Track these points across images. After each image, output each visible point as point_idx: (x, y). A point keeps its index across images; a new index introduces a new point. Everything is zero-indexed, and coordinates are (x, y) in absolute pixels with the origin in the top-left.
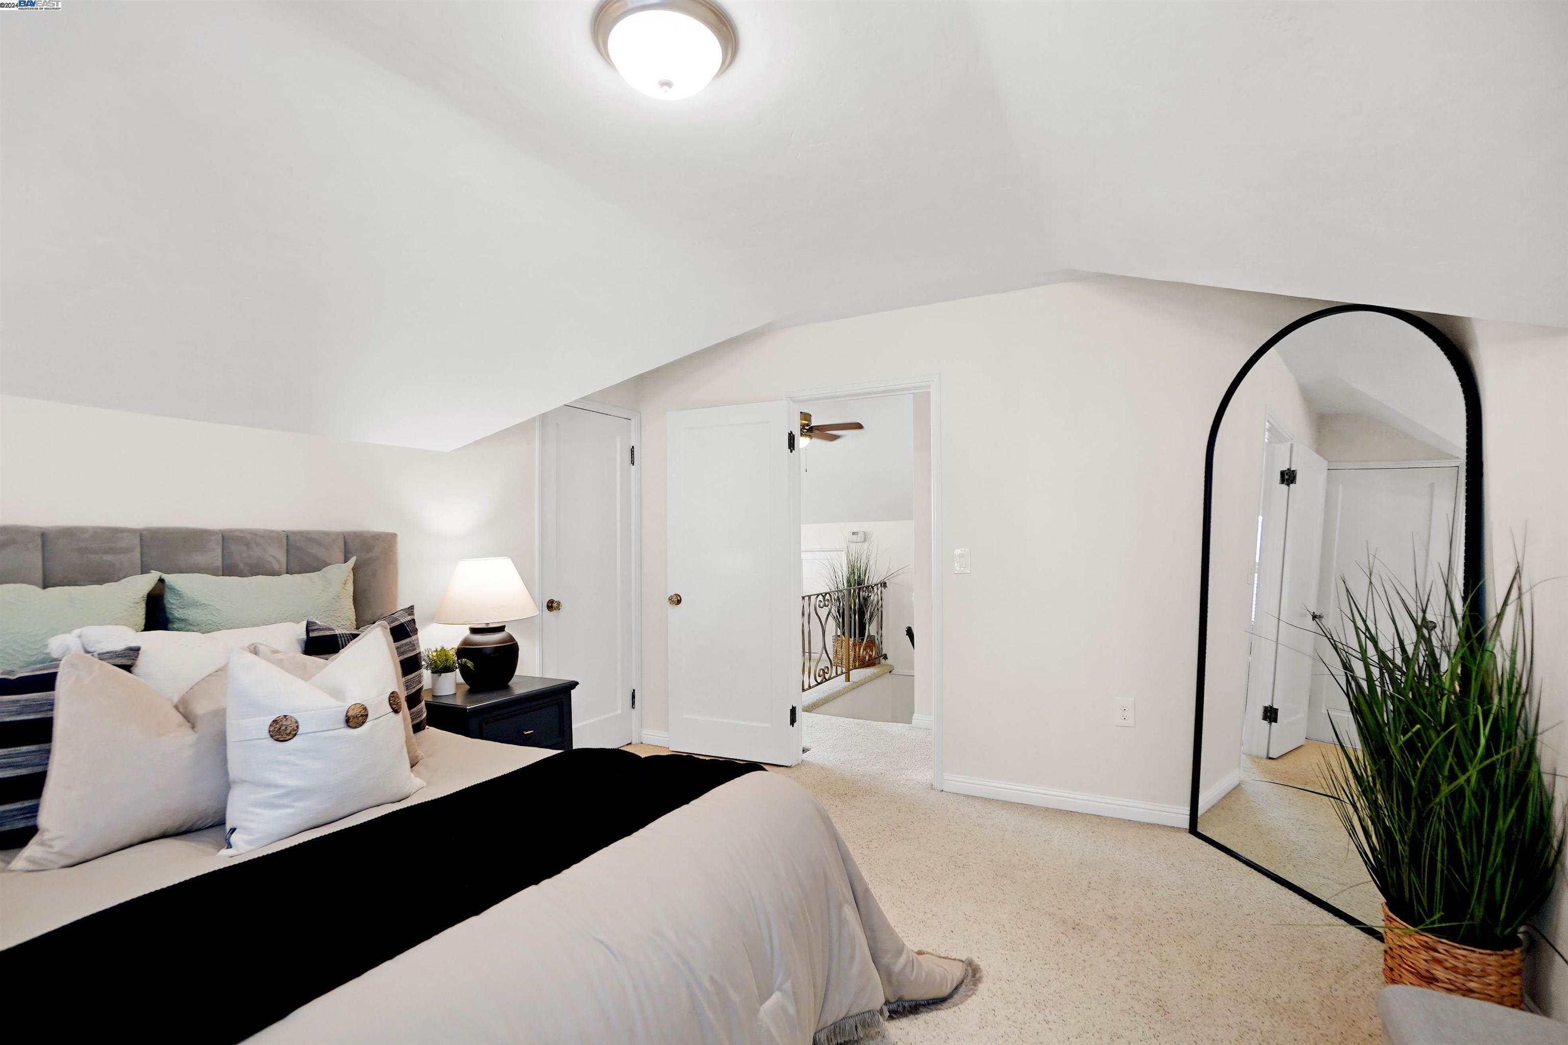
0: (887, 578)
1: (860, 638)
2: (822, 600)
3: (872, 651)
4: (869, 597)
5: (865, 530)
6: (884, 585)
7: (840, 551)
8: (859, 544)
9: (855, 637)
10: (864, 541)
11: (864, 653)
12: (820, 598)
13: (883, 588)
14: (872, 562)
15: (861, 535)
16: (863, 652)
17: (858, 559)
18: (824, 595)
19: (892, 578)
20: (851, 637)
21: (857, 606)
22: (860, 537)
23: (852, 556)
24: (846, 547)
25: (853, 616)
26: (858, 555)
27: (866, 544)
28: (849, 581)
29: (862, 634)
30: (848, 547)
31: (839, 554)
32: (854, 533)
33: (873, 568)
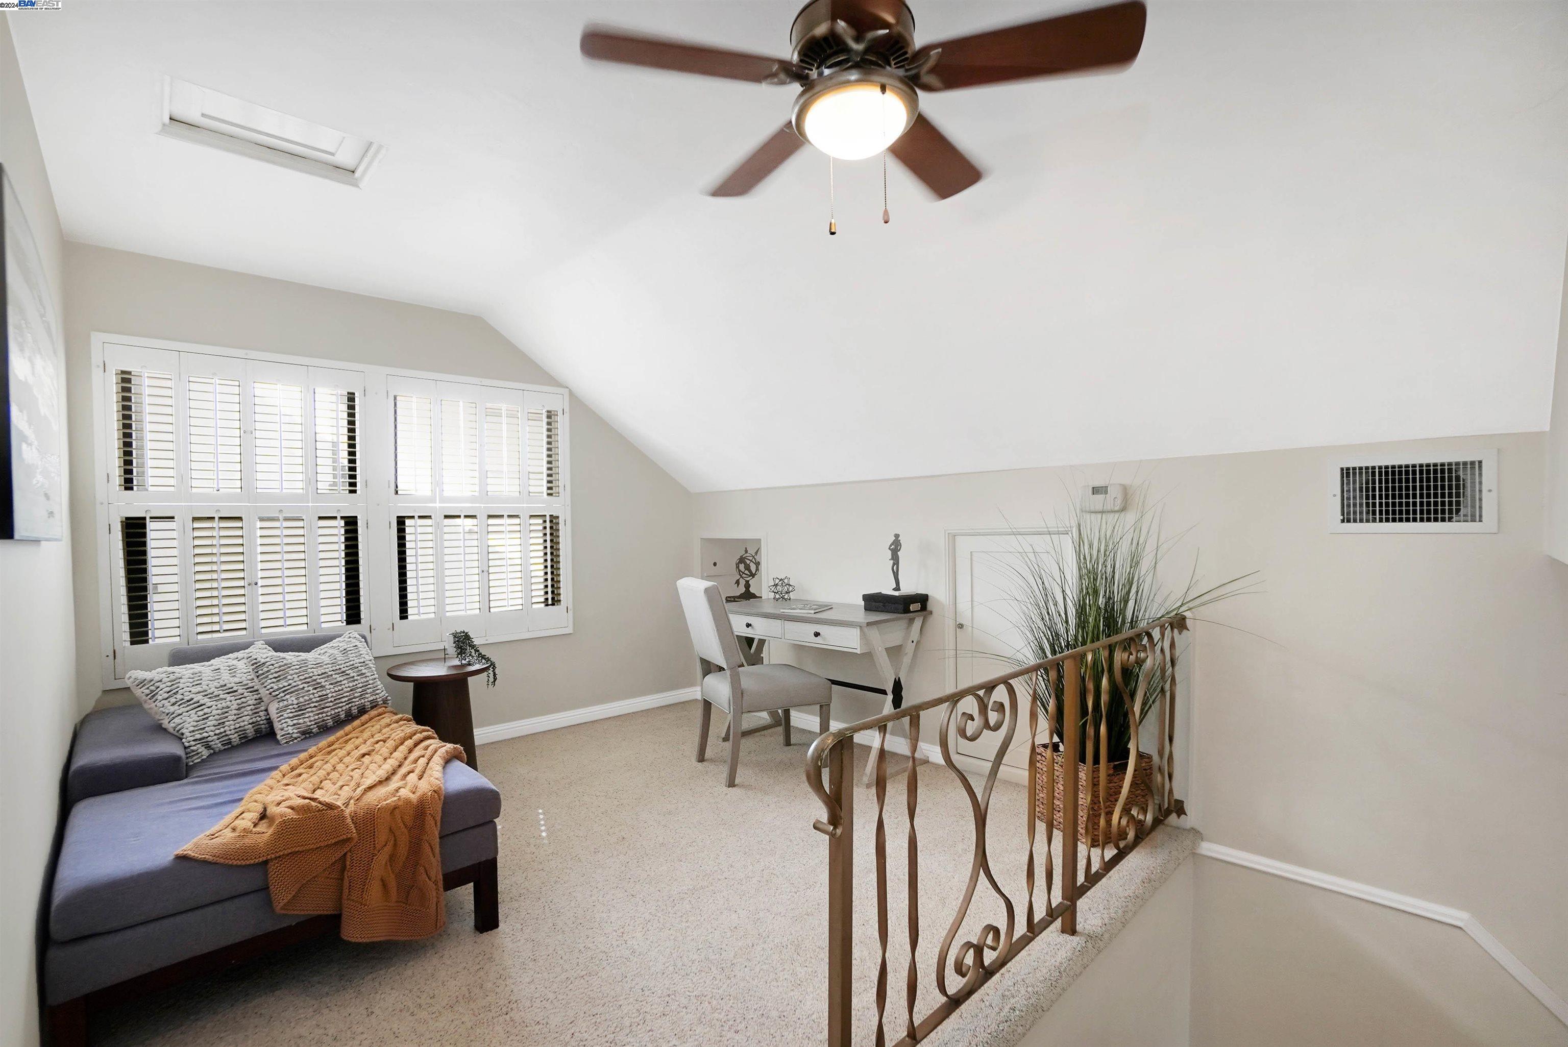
0: (1191, 605)
1: (1112, 764)
2: (976, 715)
3: (1145, 812)
4: (1140, 663)
5: (1127, 481)
6: (1179, 623)
7: (1059, 533)
8: (1112, 518)
9: (1096, 761)
10: (1123, 509)
11: (1124, 822)
12: (969, 705)
13: (1176, 631)
14: (1145, 565)
15: (1114, 492)
16: (1120, 818)
17: (1110, 552)
18: (981, 693)
19: (1203, 604)
20: (1083, 760)
21: (1104, 698)
22: (1113, 498)
23: (1091, 546)
24: (1074, 524)
25: (1090, 731)
26: (1106, 546)
27: (1130, 518)
28: (1081, 611)
29: (1118, 754)
30: (1079, 525)
31: (1056, 543)
32: (1096, 490)
33: (1148, 580)
